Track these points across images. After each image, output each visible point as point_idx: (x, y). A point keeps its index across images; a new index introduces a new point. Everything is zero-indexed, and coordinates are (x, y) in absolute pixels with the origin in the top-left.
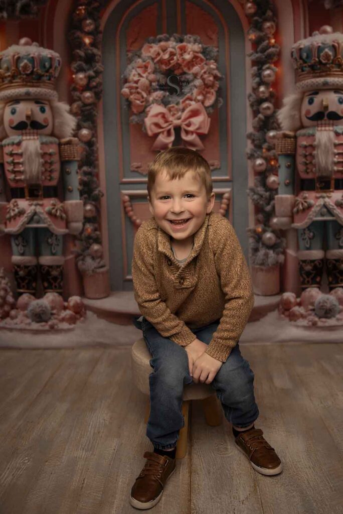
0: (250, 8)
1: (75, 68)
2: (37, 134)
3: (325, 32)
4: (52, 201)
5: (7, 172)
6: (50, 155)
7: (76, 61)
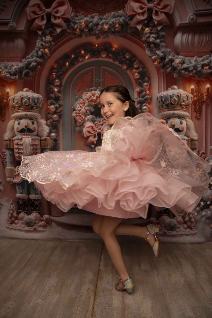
0: (137, 76)
1: (49, 103)
2: (30, 135)
3: (174, 89)
5: (15, 153)
6: (36, 145)
7: (50, 100)
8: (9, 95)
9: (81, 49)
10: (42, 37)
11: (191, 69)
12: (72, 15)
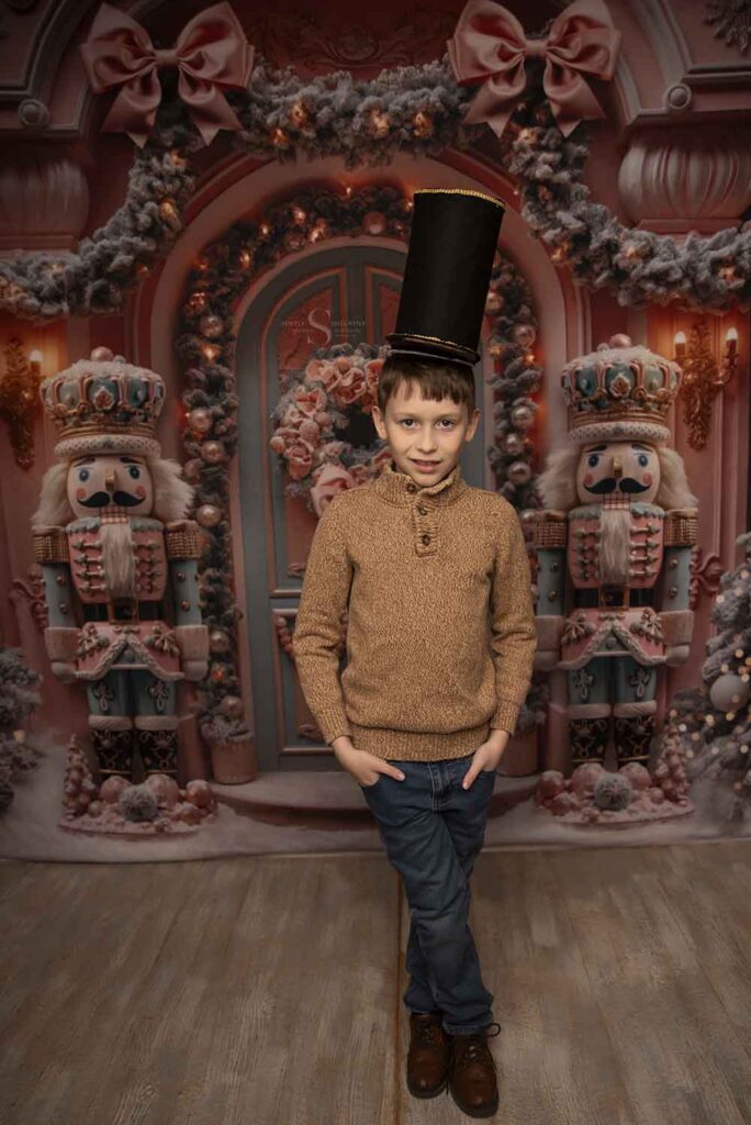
0: (492, 301)
1: (190, 402)
2: (126, 515)
3: (619, 345)
4: (155, 626)
5: (76, 578)
6: (150, 548)
7: (191, 389)
8: (42, 374)
9: (292, 205)
10: (149, 159)
11: (676, 275)
12: (256, 74)
